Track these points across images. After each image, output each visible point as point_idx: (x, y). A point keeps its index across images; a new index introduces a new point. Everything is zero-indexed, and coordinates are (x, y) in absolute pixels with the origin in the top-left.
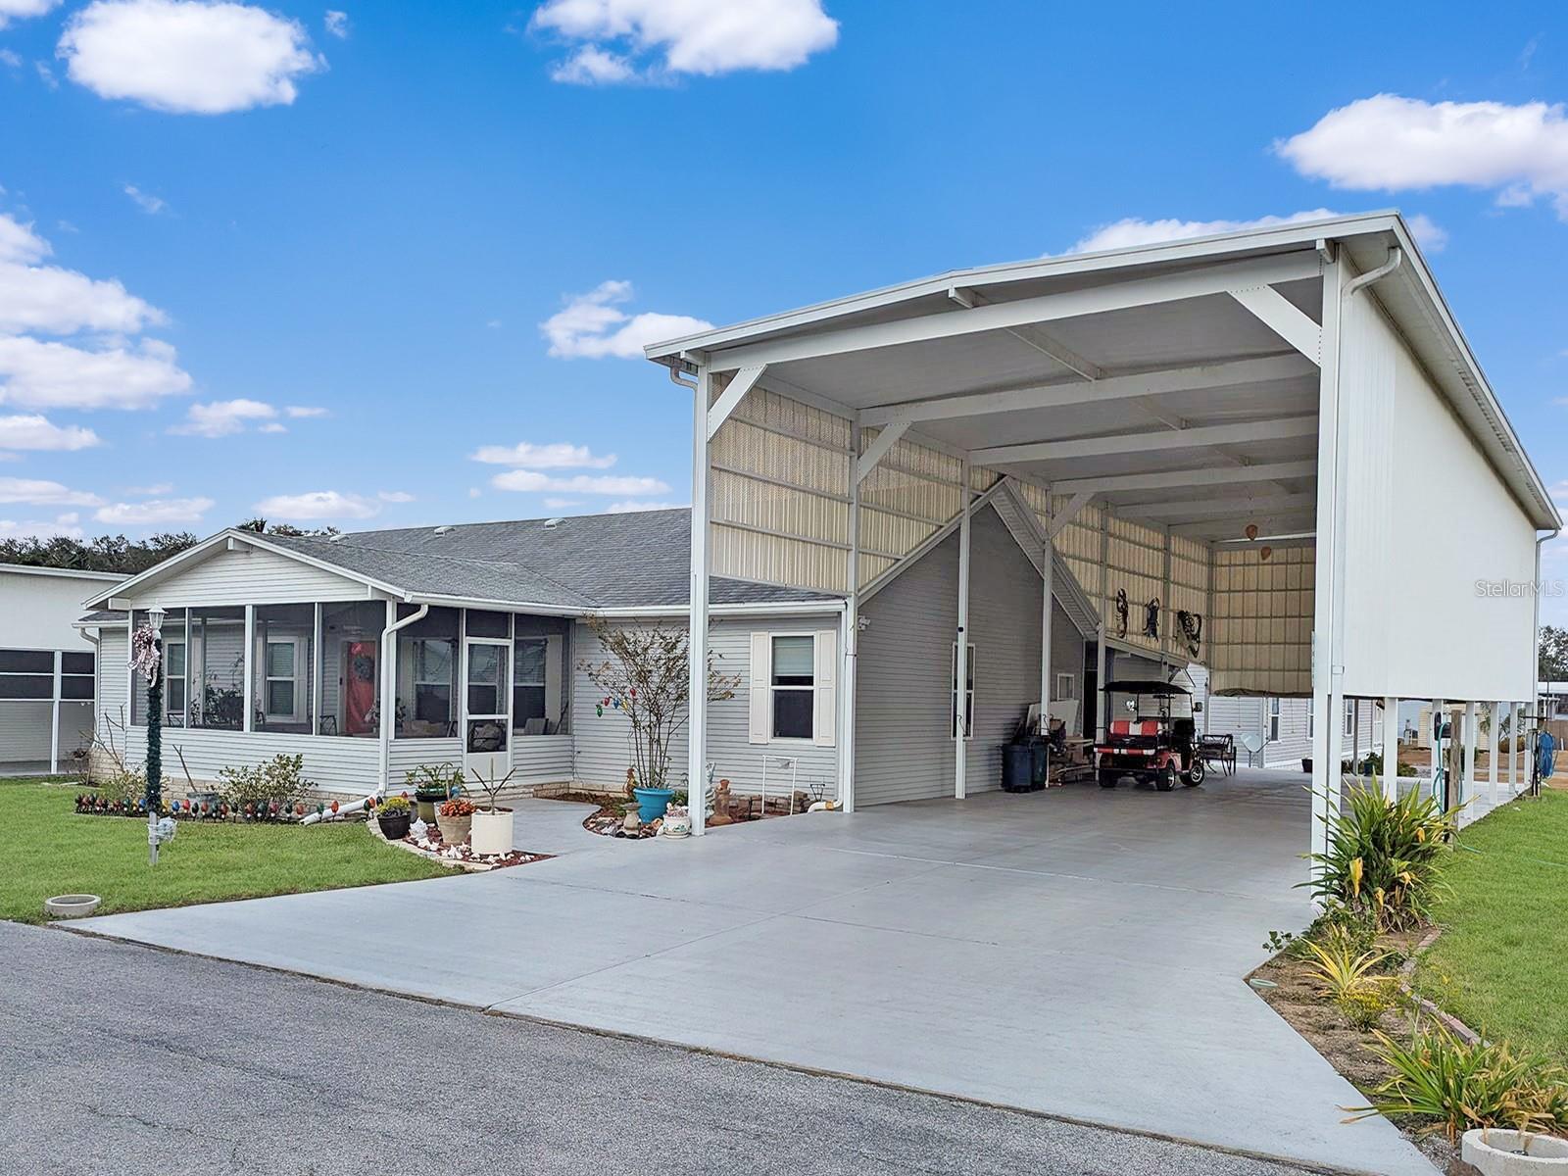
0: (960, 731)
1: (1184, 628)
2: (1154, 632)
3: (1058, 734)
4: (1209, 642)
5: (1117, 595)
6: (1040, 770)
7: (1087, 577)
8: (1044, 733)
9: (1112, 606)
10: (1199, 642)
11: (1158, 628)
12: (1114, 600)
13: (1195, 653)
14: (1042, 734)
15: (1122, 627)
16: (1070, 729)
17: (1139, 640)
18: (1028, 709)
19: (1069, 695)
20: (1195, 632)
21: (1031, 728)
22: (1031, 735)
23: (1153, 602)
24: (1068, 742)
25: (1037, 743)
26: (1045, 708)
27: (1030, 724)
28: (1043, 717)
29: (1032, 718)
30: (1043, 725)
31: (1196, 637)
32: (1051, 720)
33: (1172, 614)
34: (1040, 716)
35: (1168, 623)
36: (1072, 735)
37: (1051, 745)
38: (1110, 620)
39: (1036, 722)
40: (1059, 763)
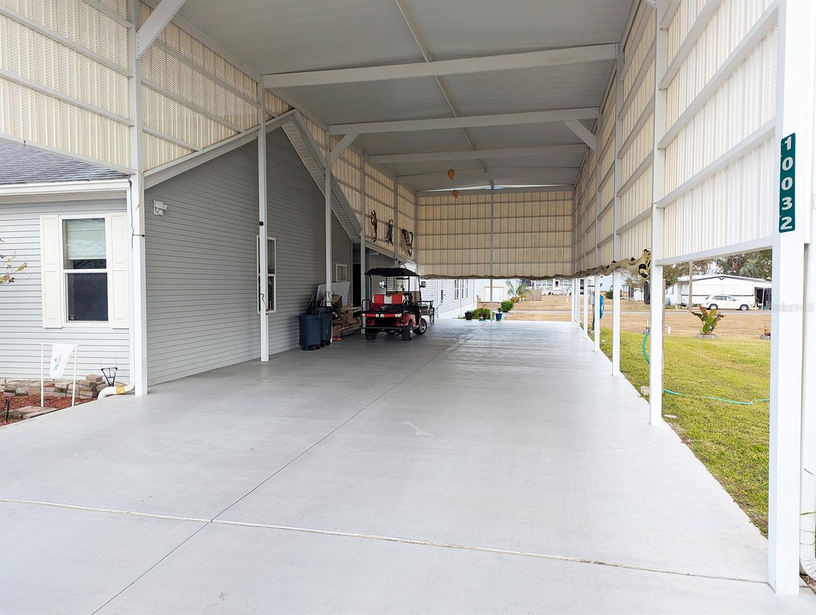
0: (264, 306)
1: (405, 239)
2: (390, 239)
3: (337, 305)
4: (416, 249)
5: (370, 214)
6: (327, 332)
7: (353, 200)
8: (329, 305)
9: (368, 220)
10: (411, 248)
11: (392, 237)
12: (369, 217)
13: (410, 254)
14: (327, 306)
15: (374, 236)
16: (345, 302)
17: (383, 244)
18: (317, 288)
19: (343, 279)
20: (410, 242)
21: (319, 302)
22: (319, 306)
23: (390, 221)
24: (343, 309)
25: (323, 313)
26: (329, 287)
27: (319, 298)
28: (327, 294)
29: (320, 294)
30: (328, 299)
31: (410, 245)
32: (333, 295)
33: (399, 230)
34: (326, 292)
35: (397, 236)
36: (346, 305)
37: (334, 313)
38: (367, 230)
39: (323, 297)
40: (339, 324)
